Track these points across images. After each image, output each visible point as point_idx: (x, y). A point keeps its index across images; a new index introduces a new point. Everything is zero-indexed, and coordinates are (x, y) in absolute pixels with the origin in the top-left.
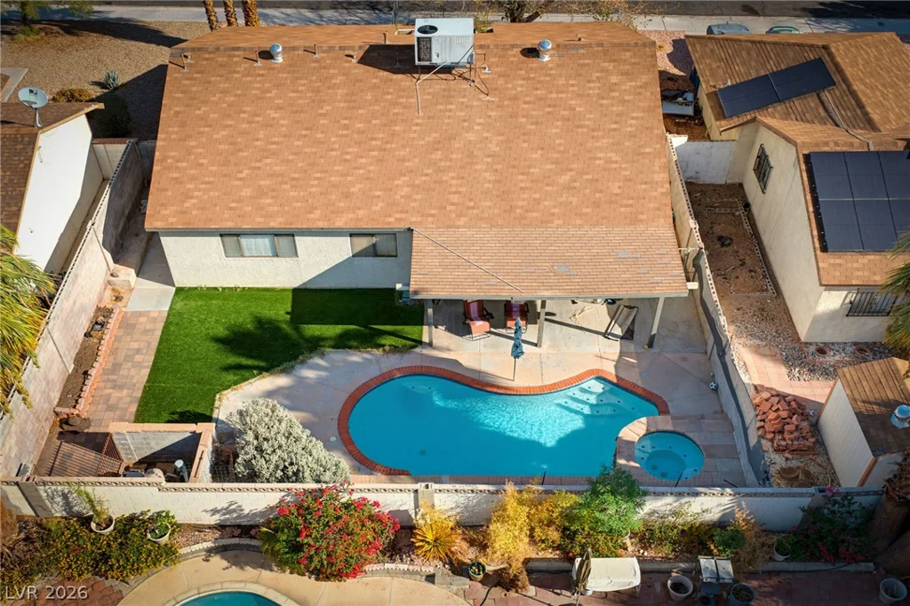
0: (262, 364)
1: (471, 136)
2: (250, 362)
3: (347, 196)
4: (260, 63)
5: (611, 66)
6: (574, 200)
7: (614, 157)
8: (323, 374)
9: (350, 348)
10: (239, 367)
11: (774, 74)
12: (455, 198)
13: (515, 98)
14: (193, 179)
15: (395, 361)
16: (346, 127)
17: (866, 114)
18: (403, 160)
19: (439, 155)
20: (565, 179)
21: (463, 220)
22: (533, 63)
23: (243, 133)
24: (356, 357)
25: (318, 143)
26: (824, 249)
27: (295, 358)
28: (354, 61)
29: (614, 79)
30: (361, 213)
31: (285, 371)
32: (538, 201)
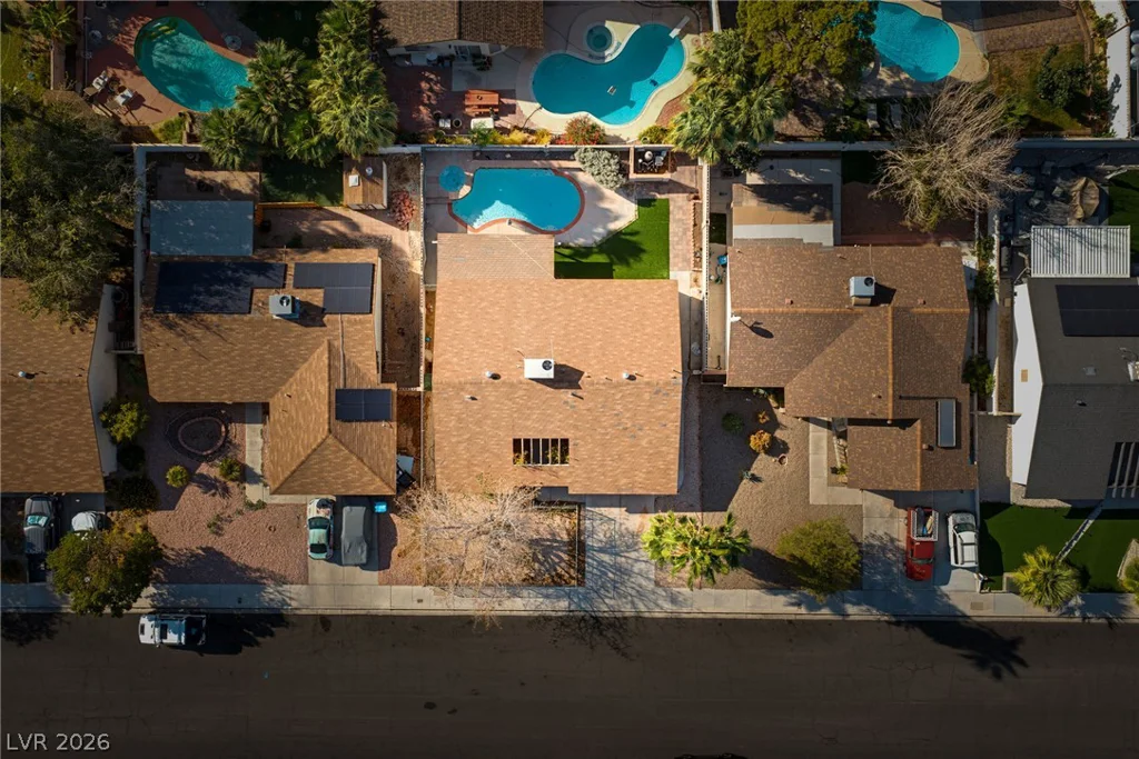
0: (623, 237)
1: (527, 327)
2: (628, 237)
3: (585, 296)
4: (634, 373)
5: (456, 368)
6: (480, 293)
7: (460, 316)
8: (595, 231)
9: (585, 248)
10: (631, 234)
11: (360, 421)
12: (535, 294)
13: (505, 349)
14: (659, 305)
15: (566, 237)
16: (588, 334)
17: (329, 358)
18: (560, 315)
19: (543, 317)
20: (483, 305)
21: (531, 283)
22: (495, 371)
23: (637, 331)
24: (581, 241)
25: (601, 325)
26: (374, 265)
27: (608, 240)
28: (586, 374)
29: (455, 360)
30: (578, 287)
31: (610, 232)
32: (497, 292)
